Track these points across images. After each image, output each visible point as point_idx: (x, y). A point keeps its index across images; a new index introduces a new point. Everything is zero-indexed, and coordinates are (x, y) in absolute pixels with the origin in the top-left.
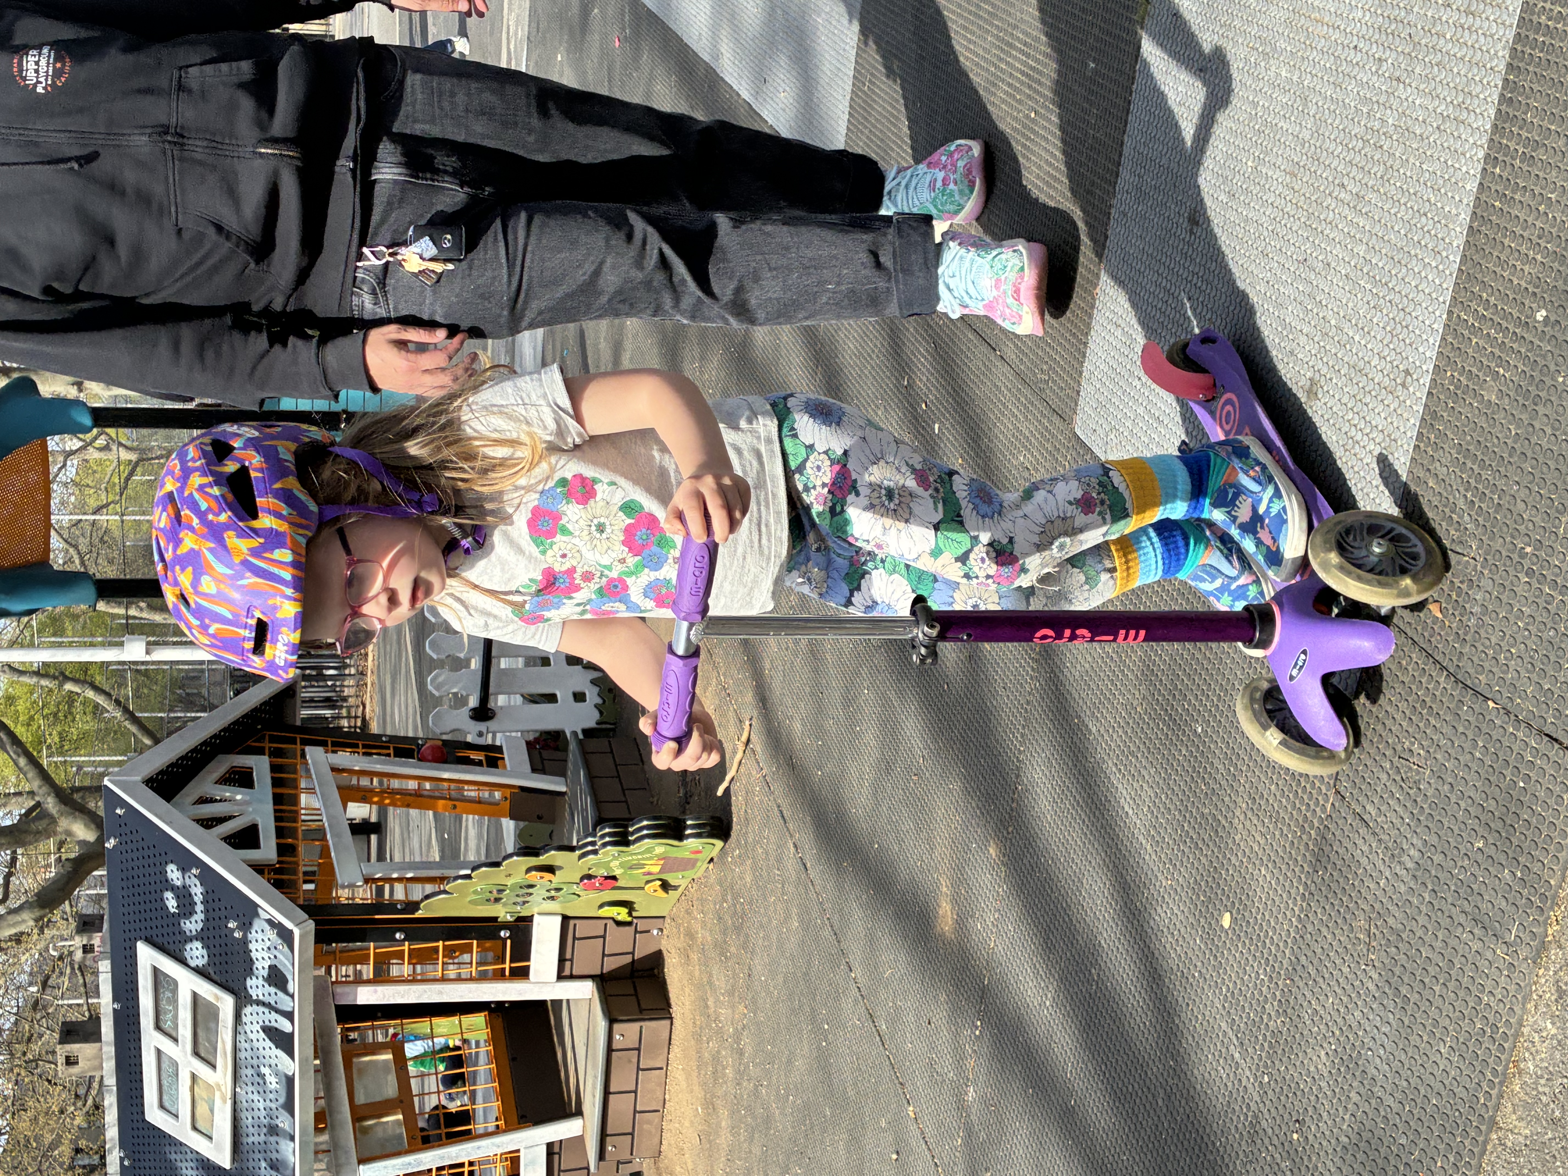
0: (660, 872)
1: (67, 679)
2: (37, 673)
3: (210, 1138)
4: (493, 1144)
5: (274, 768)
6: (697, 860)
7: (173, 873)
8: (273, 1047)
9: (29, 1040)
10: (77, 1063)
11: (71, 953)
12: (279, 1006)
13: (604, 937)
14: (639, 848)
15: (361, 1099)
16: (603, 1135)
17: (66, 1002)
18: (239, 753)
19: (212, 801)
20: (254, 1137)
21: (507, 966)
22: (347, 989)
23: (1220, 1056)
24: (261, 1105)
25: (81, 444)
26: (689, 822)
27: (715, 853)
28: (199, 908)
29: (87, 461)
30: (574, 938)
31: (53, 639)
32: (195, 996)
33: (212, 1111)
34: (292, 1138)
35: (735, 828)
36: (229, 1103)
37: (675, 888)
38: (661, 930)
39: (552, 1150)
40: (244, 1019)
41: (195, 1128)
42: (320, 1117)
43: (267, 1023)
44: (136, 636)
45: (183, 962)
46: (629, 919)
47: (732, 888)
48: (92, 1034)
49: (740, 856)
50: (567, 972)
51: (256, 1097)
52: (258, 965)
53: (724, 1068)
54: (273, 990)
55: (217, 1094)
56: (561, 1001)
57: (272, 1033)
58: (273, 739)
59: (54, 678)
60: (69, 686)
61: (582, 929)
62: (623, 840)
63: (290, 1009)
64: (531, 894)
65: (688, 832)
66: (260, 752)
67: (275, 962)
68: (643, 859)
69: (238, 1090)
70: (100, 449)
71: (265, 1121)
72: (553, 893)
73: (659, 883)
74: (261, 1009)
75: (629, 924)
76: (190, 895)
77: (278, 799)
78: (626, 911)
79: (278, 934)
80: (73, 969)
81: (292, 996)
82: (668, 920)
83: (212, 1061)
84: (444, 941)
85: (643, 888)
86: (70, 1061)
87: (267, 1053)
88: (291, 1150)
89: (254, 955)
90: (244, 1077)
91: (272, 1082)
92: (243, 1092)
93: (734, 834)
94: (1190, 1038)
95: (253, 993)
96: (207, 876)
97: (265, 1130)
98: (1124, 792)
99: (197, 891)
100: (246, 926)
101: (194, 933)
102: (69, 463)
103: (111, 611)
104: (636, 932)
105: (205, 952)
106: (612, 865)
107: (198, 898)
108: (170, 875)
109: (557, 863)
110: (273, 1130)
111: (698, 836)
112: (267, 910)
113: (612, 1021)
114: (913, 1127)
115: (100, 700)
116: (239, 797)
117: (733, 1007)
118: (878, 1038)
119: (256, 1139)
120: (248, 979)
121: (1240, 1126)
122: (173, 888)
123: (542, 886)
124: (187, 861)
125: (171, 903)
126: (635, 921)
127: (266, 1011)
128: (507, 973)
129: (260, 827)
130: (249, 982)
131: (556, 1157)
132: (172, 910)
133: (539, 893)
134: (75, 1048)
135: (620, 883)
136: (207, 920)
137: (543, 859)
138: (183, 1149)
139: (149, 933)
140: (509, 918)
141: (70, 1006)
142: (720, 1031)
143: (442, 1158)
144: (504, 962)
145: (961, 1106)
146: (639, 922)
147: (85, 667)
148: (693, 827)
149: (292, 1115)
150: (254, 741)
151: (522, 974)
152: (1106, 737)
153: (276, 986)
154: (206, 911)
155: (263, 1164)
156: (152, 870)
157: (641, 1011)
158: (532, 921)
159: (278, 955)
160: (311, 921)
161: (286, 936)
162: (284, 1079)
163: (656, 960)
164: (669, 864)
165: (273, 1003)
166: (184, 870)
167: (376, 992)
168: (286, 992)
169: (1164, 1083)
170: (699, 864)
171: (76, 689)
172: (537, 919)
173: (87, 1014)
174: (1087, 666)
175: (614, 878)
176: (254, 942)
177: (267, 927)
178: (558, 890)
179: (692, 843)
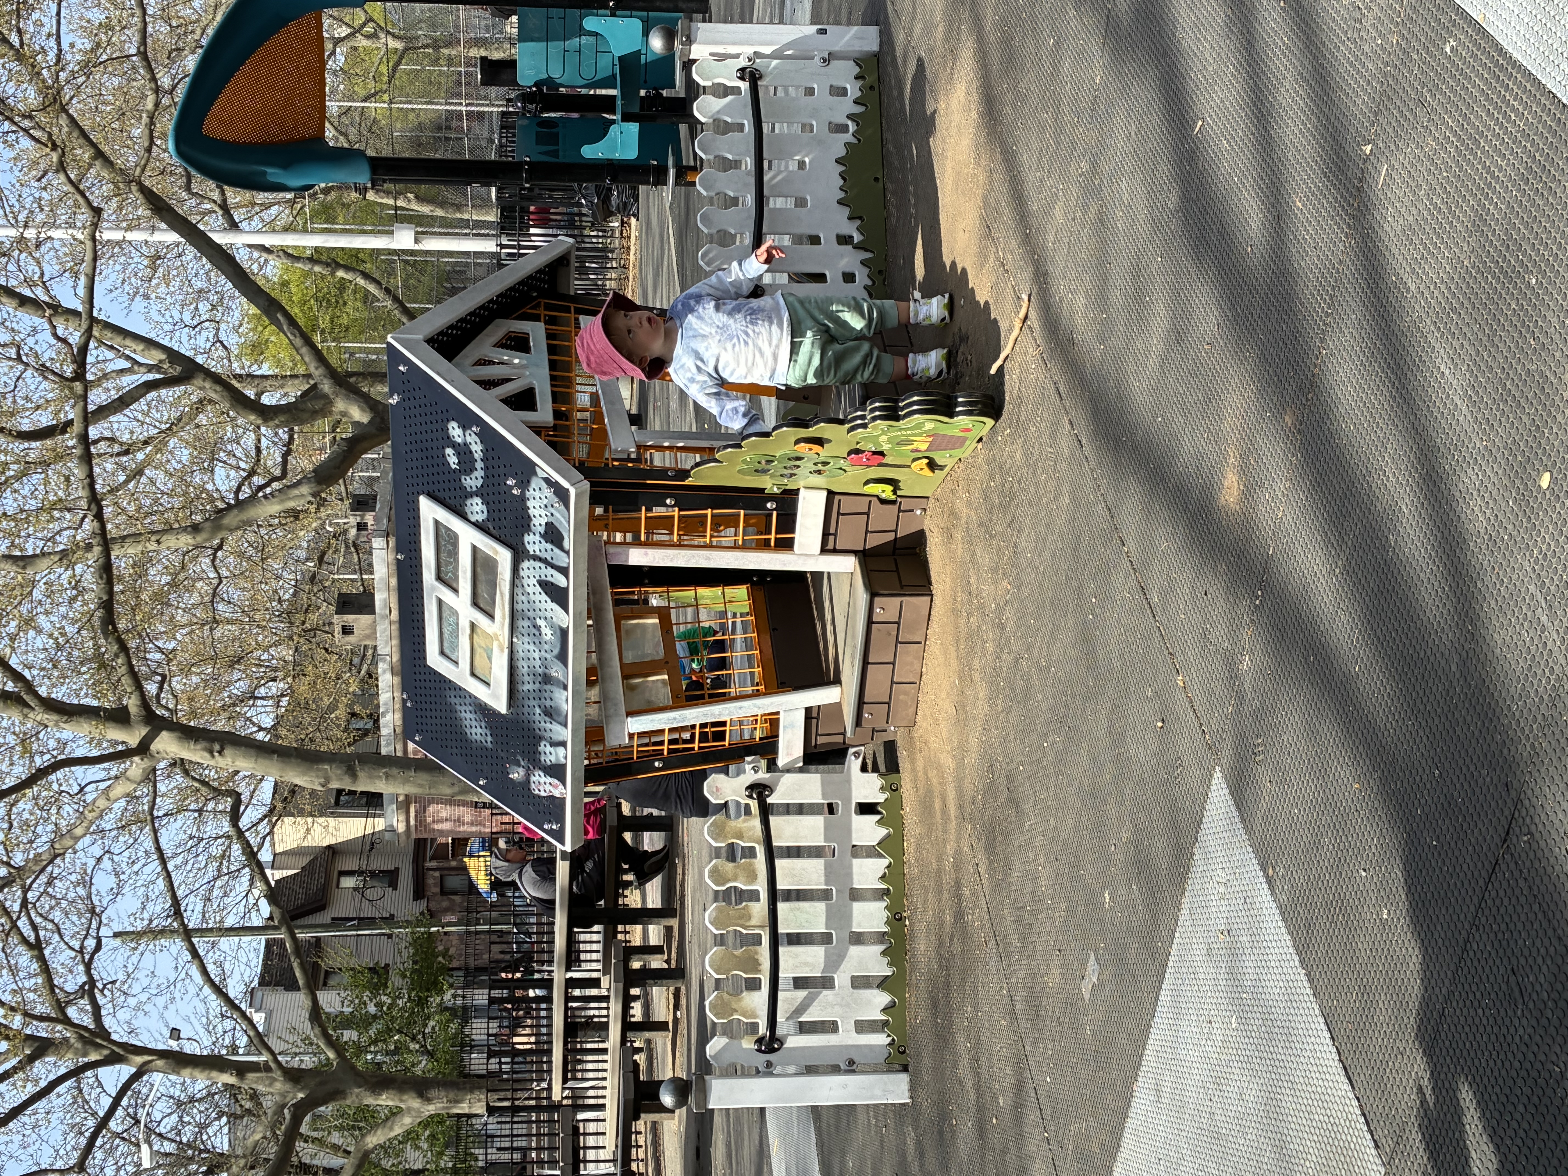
0: (927, 450)
1: (339, 266)
2: (311, 260)
3: (488, 684)
4: (755, 705)
5: (550, 336)
6: (966, 439)
7: (455, 431)
8: (549, 600)
9: (307, 611)
10: (352, 632)
11: (346, 531)
12: (555, 562)
13: (868, 514)
14: (908, 422)
15: (629, 658)
16: (861, 702)
17: (341, 576)
18: (517, 318)
19: (491, 363)
20: (527, 686)
21: (772, 537)
22: (619, 549)
23: (1525, 619)
24: (537, 655)
25: (349, 31)
26: (960, 400)
27: (985, 431)
28: (479, 465)
29: (355, 49)
30: (839, 514)
31: (325, 226)
32: (475, 549)
33: (490, 658)
34: (565, 688)
35: (1007, 407)
36: (506, 651)
37: (941, 468)
38: (925, 510)
39: (810, 714)
40: (522, 573)
41: (473, 674)
42: (591, 671)
43: (543, 577)
44: (405, 225)
45: (462, 515)
46: (893, 497)
47: (1001, 467)
48: (367, 606)
49: (1010, 435)
50: (830, 546)
51: (532, 647)
52: (535, 521)
53: (984, 642)
54: (549, 546)
55: (495, 643)
56: (822, 573)
57: (547, 587)
58: (548, 307)
59: (328, 265)
60: (340, 274)
61: (847, 504)
62: (892, 414)
63: (565, 565)
64: (799, 467)
65: (959, 409)
66: (536, 318)
67: (551, 520)
68: (913, 435)
69: (515, 640)
70: (368, 37)
71: (540, 671)
72: (820, 467)
73: (926, 461)
74: (538, 564)
75: (893, 502)
76: (471, 452)
77: (553, 365)
78: (891, 488)
79: (554, 493)
80: (347, 547)
81: (568, 553)
82: (932, 500)
83: (491, 612)
84: (713, 509)
85: (909, 467)
86: (347, 630)
87: (543, 606)
88: (564, 698)
89: (532, 512)
90: (521, 629)
91: (547, 633)
92: (520, 642)
93: (1005, 414)
94: (1493, 603)
95: (531, 548)
96: (487, 435)
97: (540, 679)
98: (1442, 351)
99: (477, 448)
100: (524, 484)
101: (474, 489)
102: (338, 50)
103: (380, 200)
104: (900, 511)
105: (484, 508)
106: (880, 439)
107: (478, 455)
108: (452, 432)
109: (826, 436)
110: (547, 679)
111: (969, 413)
112: (544, 469)
113: (873, 595)
114: (1181, 696)
115: (372, 288)
116: (516, 361)
117: (995, 582)
118: (1149, 611)
119: (530, 687)
120: (526, 535)
121: (1541, 690)
122: (454, 445)
123: (809, 460)
124: (468, 420)
125: (453, 460)
126: (899, 500)
127: (543, 566)
128: (772, 544)
129: (537, 391)
130: (527, 538)
131: (814, 721)
132: (454, 466)
133: (807, 466)
134: (350, 618)
135: (887, 460)
136: (486, 477)
137: (811, 432)
138: (462, 694)
139: (431, 488)
140: (776, 490)
141: (345, 580)
142: (981, 607)
143: (705, 715)
144: (770, 533)
145: (1233, 674)
146: (903, 500)
147: (355, 253)
148: (963, 404)
149: (565, 664)
150: (530, 308)
151: (786, 545)
152: (1426, 294)
153: (552, 542)
154: (486, 468)
155: (538, 711)
156: (435, 426)
157: (902, 587)
158: (797, 494)
159: (555, 513)
160: (586, 482)
161: (562, 494)
162: (558, 632)
163: (919, 539)
164: (939, 442)
165: (549, 559)
166: (464, 427)
167: (646, 554)
168: (561, 548)
169: (1460, 649)
170: (968, 443)
171: (348, 276)
172: (803, 493)
173: (361, 589)
174: (1411, 218)
175: (881, 454)
176: (532, 500)
177: (544, 485)
178: (825, 464)
179: (962, 421)
